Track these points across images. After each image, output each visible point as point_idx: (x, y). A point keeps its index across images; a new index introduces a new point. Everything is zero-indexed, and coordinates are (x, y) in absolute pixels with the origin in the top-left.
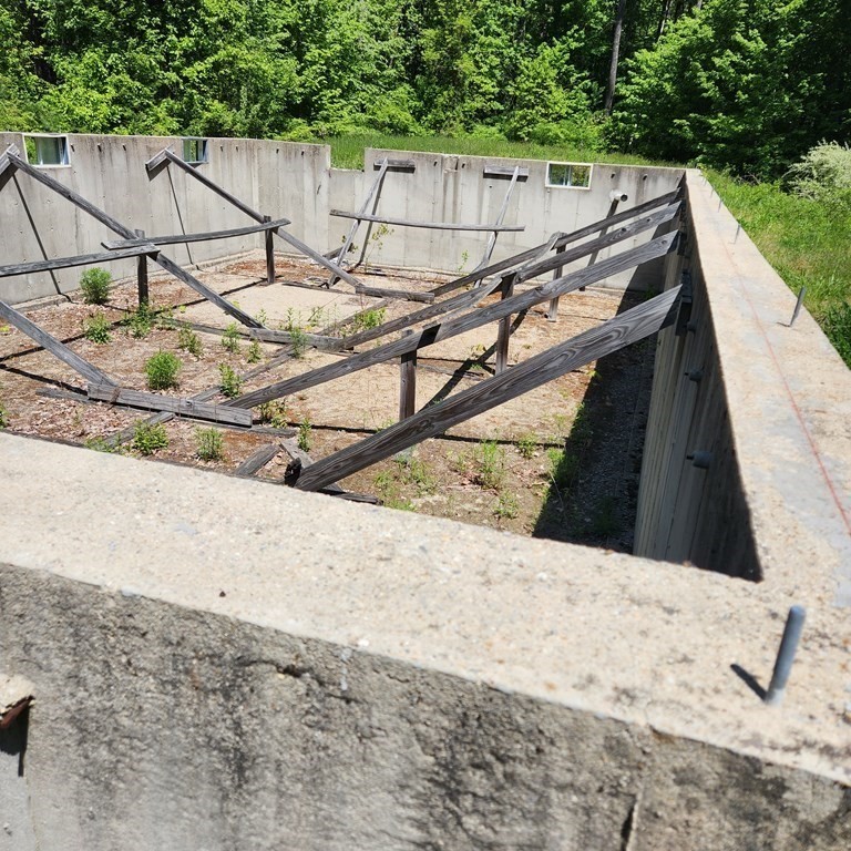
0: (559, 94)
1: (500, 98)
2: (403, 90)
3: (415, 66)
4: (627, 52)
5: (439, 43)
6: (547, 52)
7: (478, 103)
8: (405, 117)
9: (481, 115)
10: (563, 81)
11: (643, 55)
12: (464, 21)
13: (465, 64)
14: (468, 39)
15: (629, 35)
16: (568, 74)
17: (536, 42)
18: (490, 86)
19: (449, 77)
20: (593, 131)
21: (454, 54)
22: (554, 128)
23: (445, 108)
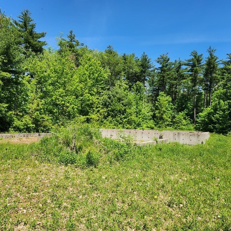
0: (184, 121)
1: (171, 122)
2: (152, 121)
3: (154, 116)
4: (197, 113)
5: (159, 113)
6: (180, 113)
7: (168, 123)
8: (153, 126)
9: (168, 125)
10: (185, 119)
11: (200, 114)
12: (164, 109)
13: (164, 116)
14: (164, 112)
15: (197, 109)
16: (185, 117)
17: (178, 112)
18: (170, 120)
19: (161, 118)
20: (192, 128)
21: (162, 114)
22: (184, 127)
23: (161, 124)
